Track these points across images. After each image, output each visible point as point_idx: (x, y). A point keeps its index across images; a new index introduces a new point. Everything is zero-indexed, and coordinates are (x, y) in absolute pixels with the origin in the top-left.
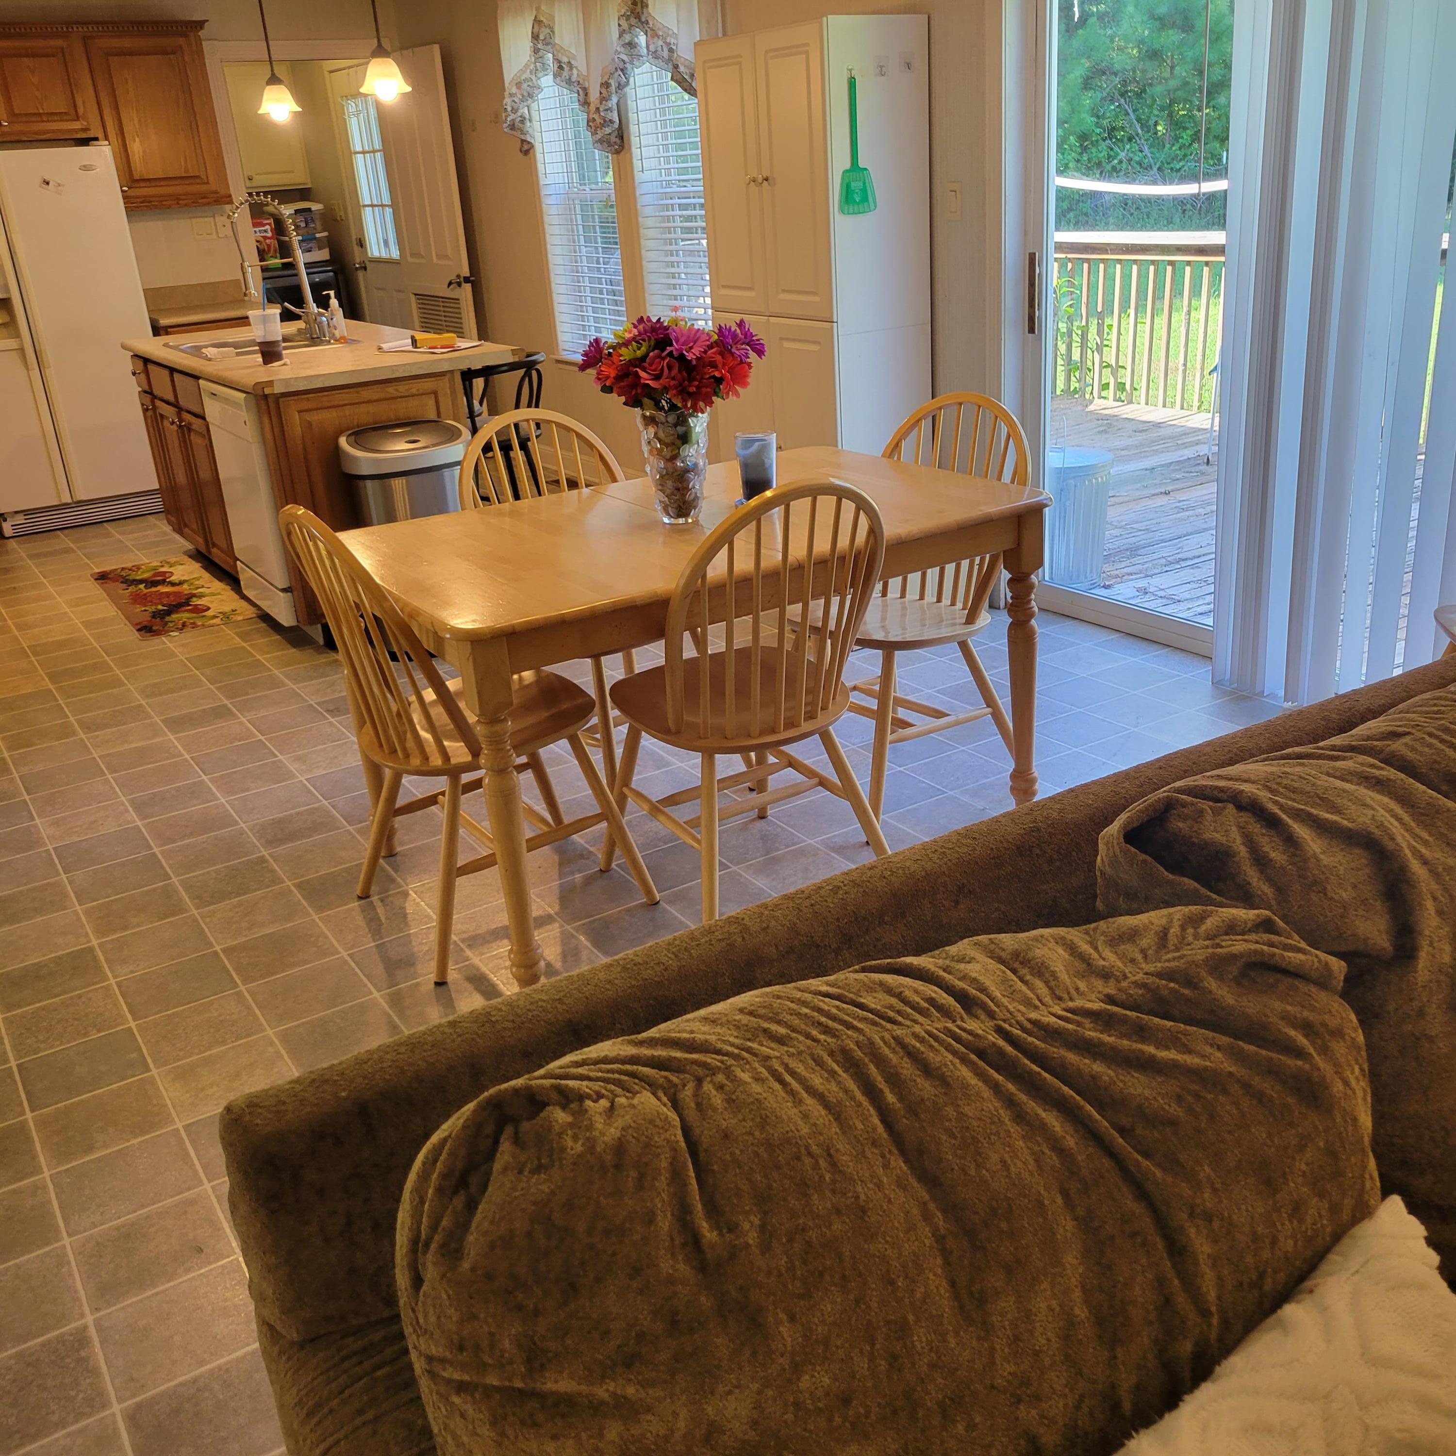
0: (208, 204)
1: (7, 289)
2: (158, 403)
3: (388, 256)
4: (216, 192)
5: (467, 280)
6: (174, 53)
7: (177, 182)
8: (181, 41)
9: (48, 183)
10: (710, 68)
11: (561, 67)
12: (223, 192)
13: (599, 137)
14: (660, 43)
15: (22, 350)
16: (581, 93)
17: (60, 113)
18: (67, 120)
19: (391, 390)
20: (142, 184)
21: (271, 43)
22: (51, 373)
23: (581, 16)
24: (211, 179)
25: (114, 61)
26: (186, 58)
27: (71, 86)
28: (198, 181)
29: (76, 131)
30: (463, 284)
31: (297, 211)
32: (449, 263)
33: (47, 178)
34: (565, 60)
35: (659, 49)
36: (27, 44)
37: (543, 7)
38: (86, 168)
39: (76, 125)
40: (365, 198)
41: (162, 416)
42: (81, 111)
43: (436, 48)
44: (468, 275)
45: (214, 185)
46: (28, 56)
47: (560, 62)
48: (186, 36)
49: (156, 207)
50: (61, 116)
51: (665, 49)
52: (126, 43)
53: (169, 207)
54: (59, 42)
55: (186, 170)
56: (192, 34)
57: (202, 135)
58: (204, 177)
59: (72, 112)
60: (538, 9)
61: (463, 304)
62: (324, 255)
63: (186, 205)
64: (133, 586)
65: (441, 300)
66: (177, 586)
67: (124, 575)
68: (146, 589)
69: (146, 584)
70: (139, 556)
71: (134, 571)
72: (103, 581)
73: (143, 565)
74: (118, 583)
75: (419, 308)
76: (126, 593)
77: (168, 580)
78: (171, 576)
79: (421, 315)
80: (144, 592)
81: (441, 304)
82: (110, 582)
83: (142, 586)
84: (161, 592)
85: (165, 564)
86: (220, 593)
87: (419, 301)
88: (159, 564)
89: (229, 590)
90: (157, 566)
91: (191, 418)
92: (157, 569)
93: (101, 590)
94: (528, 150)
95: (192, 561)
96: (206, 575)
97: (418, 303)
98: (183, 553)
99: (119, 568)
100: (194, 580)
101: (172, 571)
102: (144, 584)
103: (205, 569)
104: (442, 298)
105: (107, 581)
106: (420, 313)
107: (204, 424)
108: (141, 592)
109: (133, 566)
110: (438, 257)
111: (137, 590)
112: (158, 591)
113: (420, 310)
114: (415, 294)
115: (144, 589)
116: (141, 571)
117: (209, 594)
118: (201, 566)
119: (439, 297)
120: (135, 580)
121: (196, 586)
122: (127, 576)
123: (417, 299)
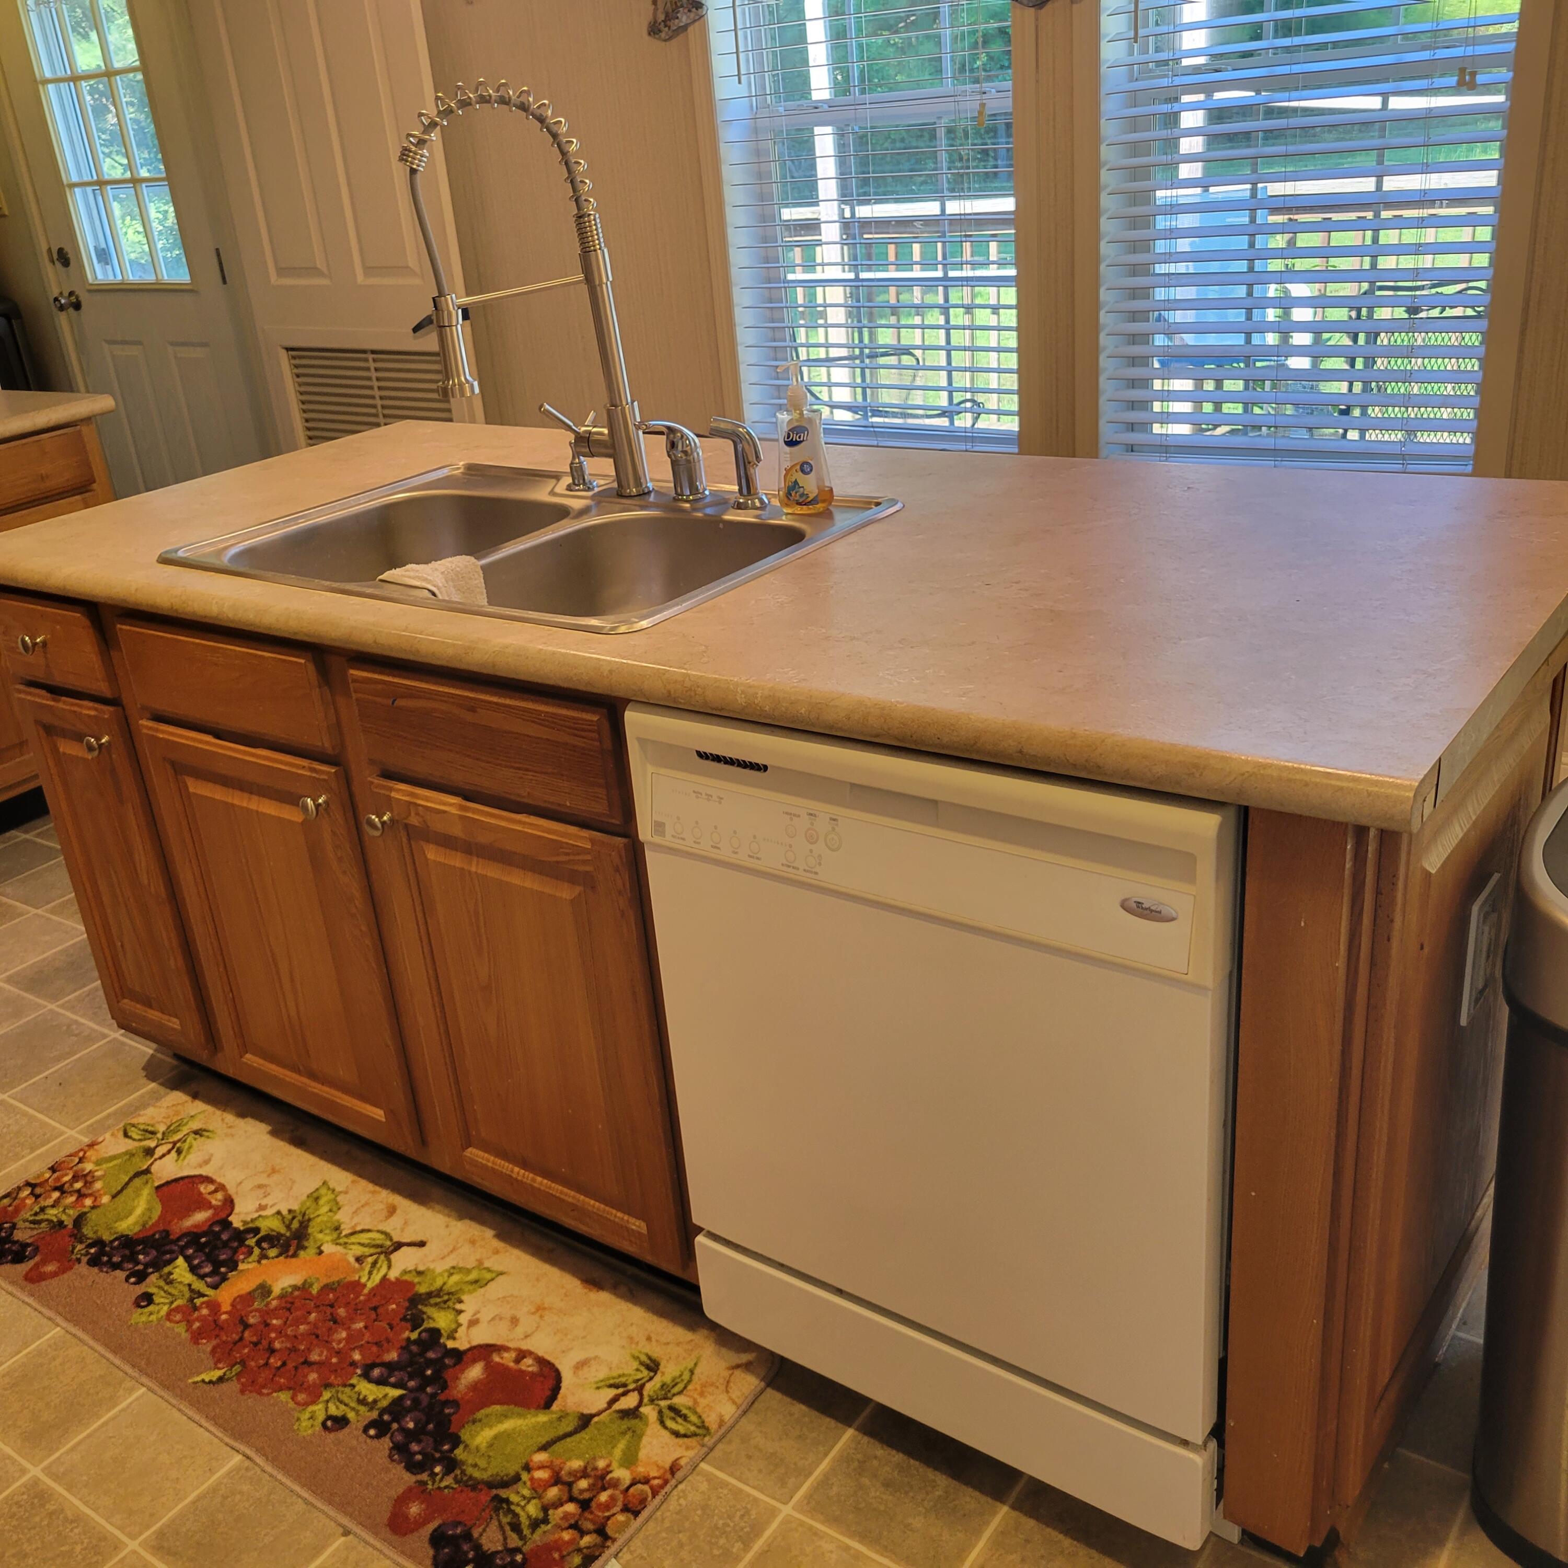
2: (167, 735)
3: (151, 278)
40: (74, 167)
41: (184, 772)
64: (153, 1278)
65: (370, 356)
66: (302, 1253)
67: (68, 1222)
68: (215, 1287)
69: (188, 1259)
70: (25, 1114)
71: (81, 1195)
72: (23, 1268)
73: (81, 1160)
74: (82, 1268)
75: (298, 376)
76: (159, 1320)
77: (236, 1221)
78: (229, 1203)
79: (303, 389)
80: (226, 1307)
81: (372, 365)
82: (50, 1268)
83: (180, 1269)
84: (277, 1290)
85: (152, 1144)
86: (487, 1264)
87: (297, 362)
88: (129, 1145)
89: (497, 1244)
90: (131, 1154)
91: (462, 808)
92: (147, 1171)
93: (59, 1320)
94: (685, 28)
95: (218, 1113)
96: (339, 1178)
97: (296, 366)
98: (151, 1077)
99: (19, 1189)
100: (325, 1209)
101: (203, 1171)
102: (180, 1261)
103: (299, 1142)
104: (373, 352)
105: (37, 1265)
106: (300, 385)
107: (592, 841)
108: (214, 1307)
109: (53, 1169)
110: (369, 270)
111: (191, 1300)
112: (264, 1290)
113: (301, 380)
114: (288, 349)
115: (210, 1292)
116: (98, 1185)
117: (455, 1278)
118: (274, 1133)
119: (364, 352)
120: (128, 1243)
121: (364, 1238)
122: (79, 1221)
123: (294, 358)
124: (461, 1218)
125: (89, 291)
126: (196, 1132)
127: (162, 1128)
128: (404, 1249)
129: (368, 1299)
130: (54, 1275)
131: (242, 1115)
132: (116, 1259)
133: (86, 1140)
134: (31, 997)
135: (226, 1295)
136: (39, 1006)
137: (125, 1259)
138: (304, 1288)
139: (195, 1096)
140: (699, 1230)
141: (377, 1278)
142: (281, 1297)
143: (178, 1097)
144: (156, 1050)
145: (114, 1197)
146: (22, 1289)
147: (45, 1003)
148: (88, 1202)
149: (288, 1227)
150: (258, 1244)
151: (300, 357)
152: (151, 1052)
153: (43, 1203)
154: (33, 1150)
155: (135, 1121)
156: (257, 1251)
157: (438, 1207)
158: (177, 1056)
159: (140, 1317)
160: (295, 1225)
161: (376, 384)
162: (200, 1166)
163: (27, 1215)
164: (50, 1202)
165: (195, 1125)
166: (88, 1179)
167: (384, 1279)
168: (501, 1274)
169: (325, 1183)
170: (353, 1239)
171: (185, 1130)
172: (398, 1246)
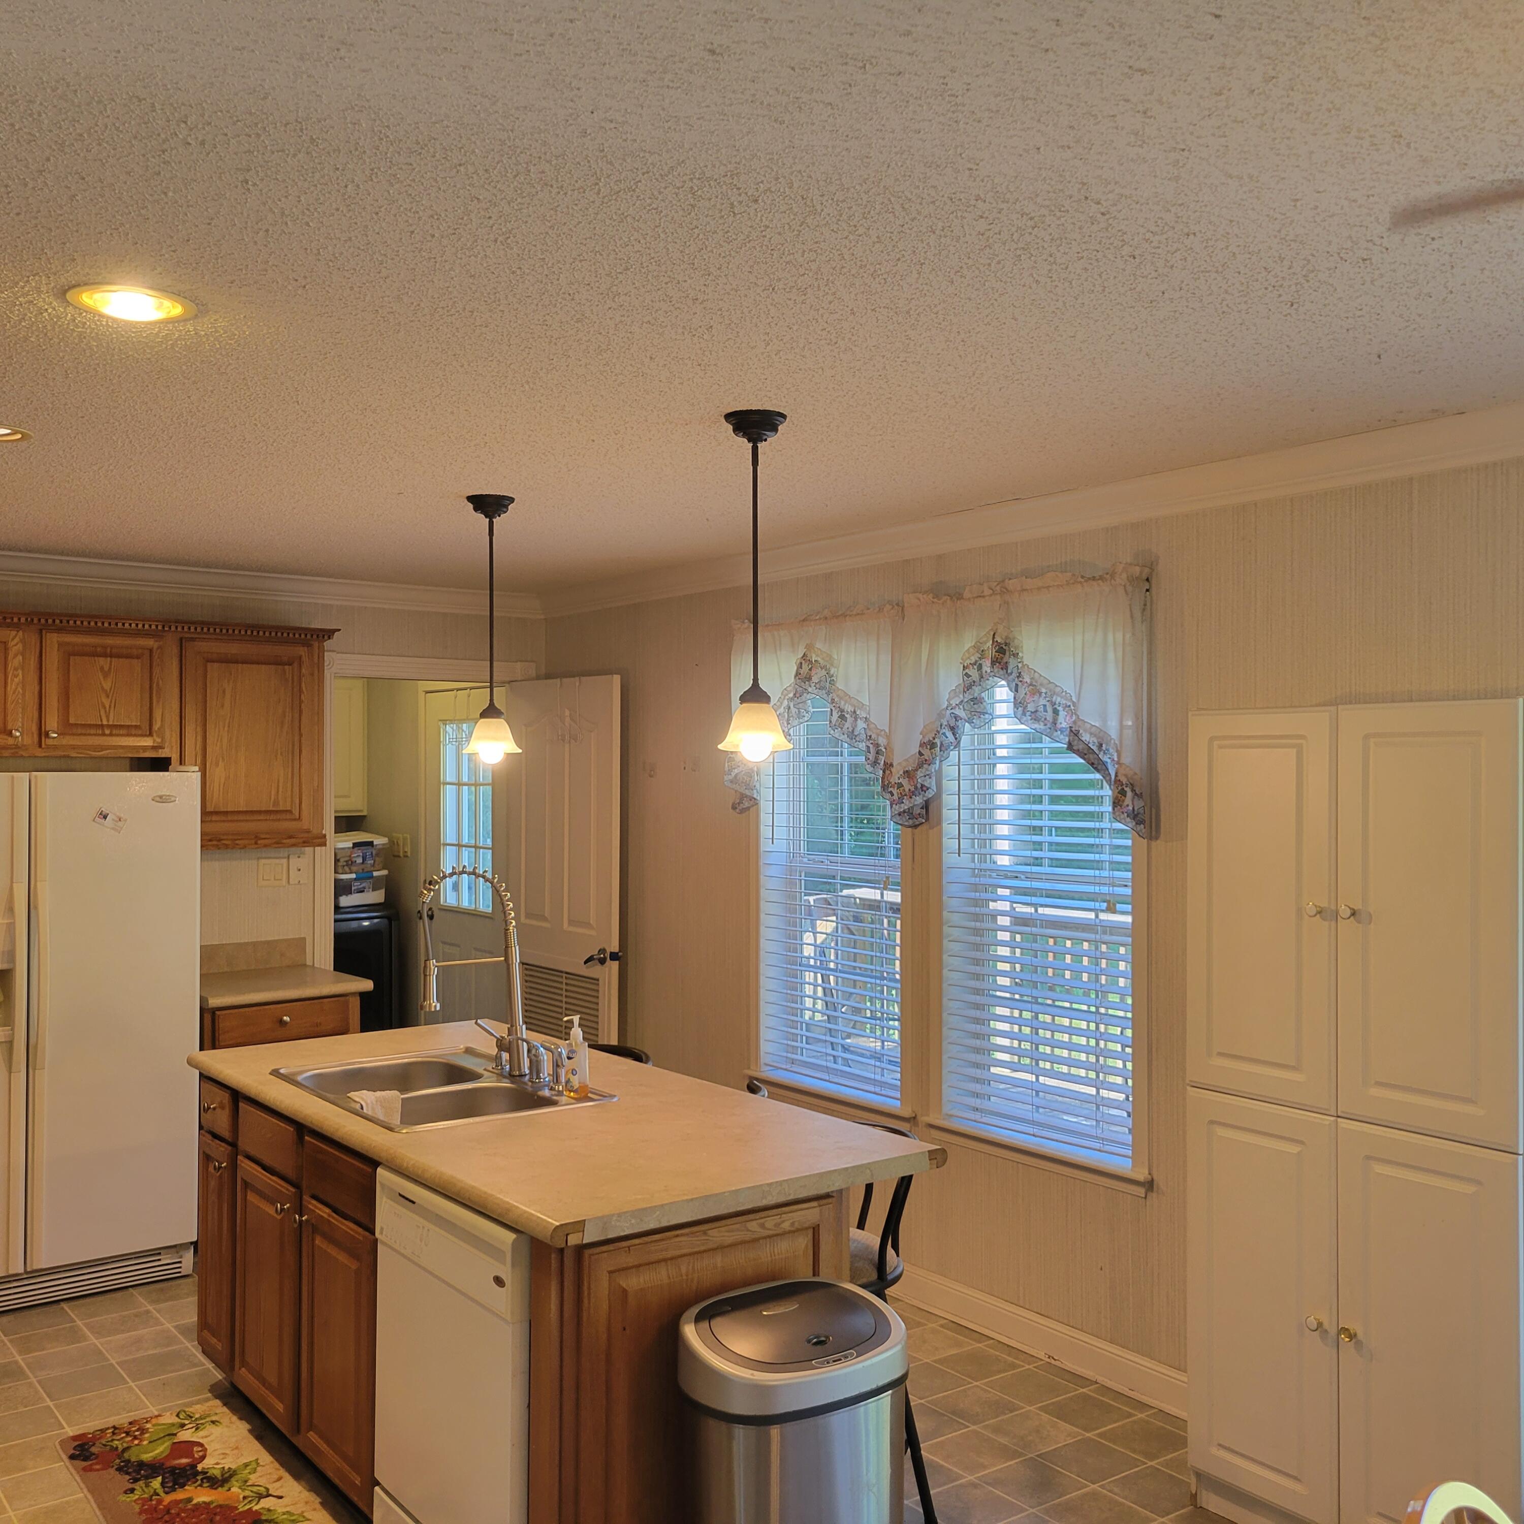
0: (294, 845)
1: (11, 955)
2: (245, 1164)
3: (473, 907)
4: (308, 831)
5: (614, 956)
6: (290, 664)
7: (262, 817)
8: (302, 651)
9: (105, 817)
10: (1220, 747)
11: (842, 717)
12: (315, 831)
13: (904, 807)
14: (1042, 701)
15: (10, 1043)
16: (872, 750)
17: (128, 726)
18: (135, 735)
19: (753, 1226)
20: (214, 818)
21: (495, 664)
22: (43, 1079)
23: (886, 659)
24: (305, 813)
25: (214, 669)
26: (303, 671)
27: (151, 692)
28: (288, 816)
29: (145, 748)
30: (608, 962)
31: (356, 845)
32: (593, 933)
33: (105, 811)
34: (849, 708)
35: (1041, 709)
36: (109, 641)
37: (818, 645)
38: (162, 799)
39: (148, 742)
40: (449, 833)
41: (246, 1185)
42: (156, 727)
43: (617, 679)
44: (616, 950)
45: (305, 824)
46: (105, 655)
47: (842, 711)
48: (309, 646)
49: (227, 847)
50: (129, 730)
51: (1050, 709)
52: (234, 649)
53: (245, 847)
54: (150, 643)
55: (276, 803)
56: (316, 644)
57: (303, 761)
58: (296, 813)
59: (146, 726)
60: (809, 647)
61: (603, 988)
62: (377, 897)
63: (265, 846)
64: (141, 1483)
65: (564, 975)
66: (220, 1489)
67: (120, 1448)
68: (167, 1493)
69: (163, 1479)
70: (137, 1395)
71: (135, 1438)
72: (85, 1464)
73: (147, 1422)
74: (112, 1471)
75: (526, 981)
76: (131, 1501)
77: (200, 1467)
78: (203, 1458)
79: (528, 990)
80: (165, 1503)
81: (564, 981)
82: (98, 1467)
83: (156, 1483)
84: (195, 1502)
85: (187, 1422)
86: (305, 1514)
87: (527, 972)
88: (177, 1420)
89: (318, 1506)
90: (173, 1425)
91: (329, 1215)
92: (175, 1435)
93: (85, 1490)
94: (748, 808)
95: (231, 1415)
96: (265, 1457)
97: (526, 975)
98: (210, 1391)
99: (108, 1429)
100: (247, 1471)
101: (201, 1441)
102: (160, 1479)
103: (259, 1438)
104: (567, 973)
105: (91, 1465)
106: (526, 987)
107: (364, 1236)
108: (160, 1502)
109: (130, 1423)
110: (571, 922)
111: (152, 1496)
112: (189, 1500)
113: (527, 984)
114: (523, 964)
115: (162, 1494)
116: (147, 1435)
117: (285, 1516)
118: (250, 1431)
119: (561, 972)
120: (141, 1465)
121: (255, 1489)
122: (125, 1450)
123: (526, 969)
124: (309, 1491)
125: (440, 909)
126: (213, 1422)
127: (197, 1416)
128: (270, 1498)
129: (235, 1516)
130: (98, 1470)
131: (241, 1419)
132: (130, 1470)
133: (156, 1413)
134: (181, 1337)
135: (168, 1499)
136: (183, 1343)
137: (134, 1471)
138: (207, 1504)
139: (225, 1404)
140: (378, 1484)
141: (247, 1507)
142: (196, 1504)
143: (218, 1402)
144: (225, 1379)
145: (150, 1442)
146: (78, 1473)
147: (185, 1341)
148: (136, 1442)
149: (222, 1475)
150: (202, 1480)
151: (531, 970)
152: (220, 1378)
153: (115, 1437)
154: (128, 1412)
155: (187, 1410)
156: (199, 1482)
157: (303, 1483)
158: (232, 1384)
159: (123, 1498)
160: (227, 1475)
161: (564, 993)
162: (202, 1438)
163: (104, 1442)
164: (119, 1437)
165: (214, 1418)
166: (143, 1431)
167: (250, 1509)
168: (308, 1520)
169: (257, 1460)
170: (250, 1488)
171: (208, 1419)
172: (268, 1495)
